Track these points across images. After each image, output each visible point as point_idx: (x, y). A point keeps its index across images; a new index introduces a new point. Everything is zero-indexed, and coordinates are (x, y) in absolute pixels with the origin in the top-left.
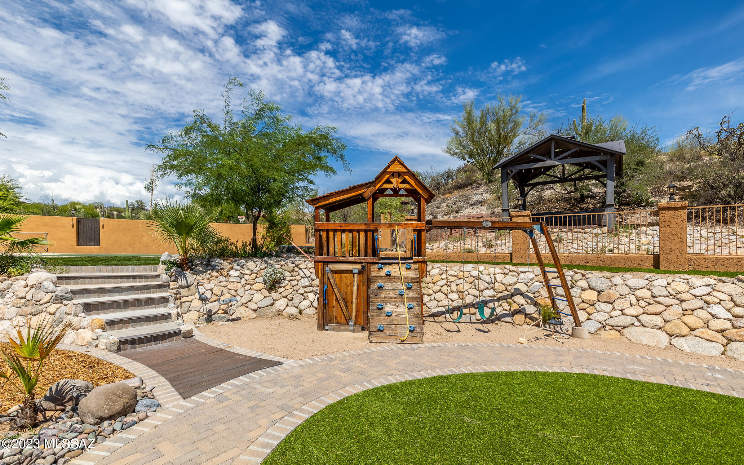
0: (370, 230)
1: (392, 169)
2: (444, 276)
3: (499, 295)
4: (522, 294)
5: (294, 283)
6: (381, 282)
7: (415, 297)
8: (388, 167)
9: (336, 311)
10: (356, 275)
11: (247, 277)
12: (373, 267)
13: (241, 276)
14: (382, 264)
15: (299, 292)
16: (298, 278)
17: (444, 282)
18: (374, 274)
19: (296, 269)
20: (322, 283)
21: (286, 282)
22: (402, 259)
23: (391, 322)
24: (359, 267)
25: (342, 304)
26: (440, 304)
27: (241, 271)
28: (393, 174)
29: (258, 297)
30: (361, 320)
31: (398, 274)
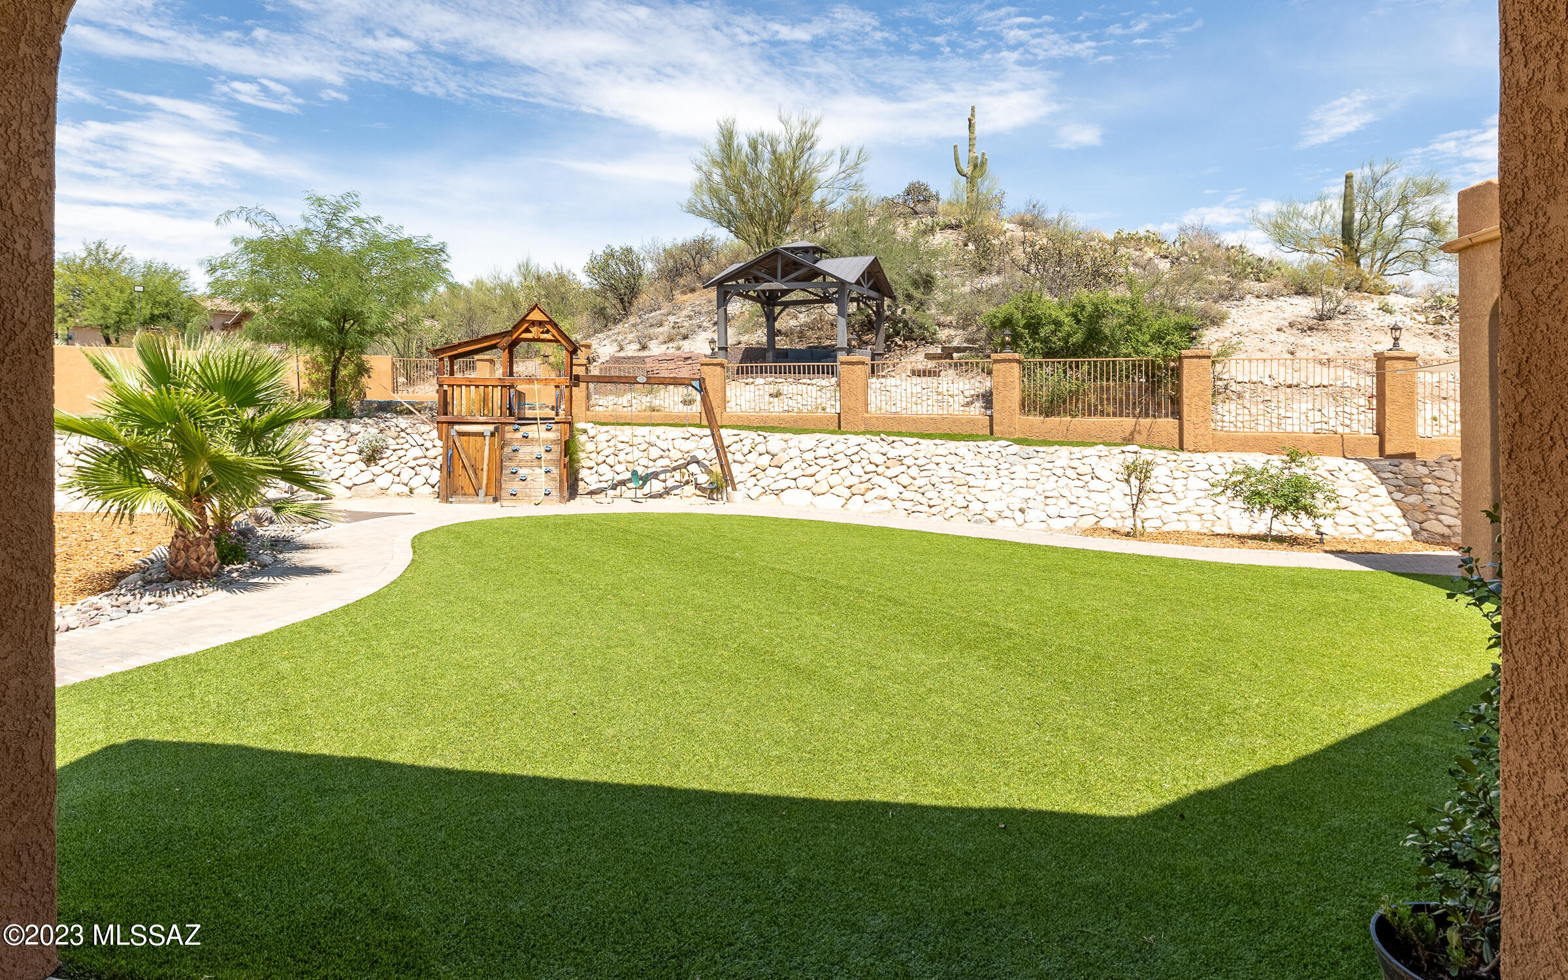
0: (506, 386)
1: (531, 317)
2: (611, 443)
3: (675, 464)
4: (698, 462)
5: (401, 453)
6: (516, 446)
7: (554, 460)
8: (528, 315)
9: (462, 480)
10: (487, 438)
11: (333, 445)
12: (507, 428)
13: (325, 443)
14: (518, 424)
15: (408, 464)
16: (406, 446)
17: (611, 450)
18: (508, 436)
19: (403, 434)
20: (446, 447)
21: (389, 452)
22: (541, 419)
23: (525, 487)
24: (491, 428)
25: (471, 472)
26: (602, 479)
27: (324, 437)
28: (533, 323)
29: (352, 471)
30: (492, 490)
31: (536, 435)
